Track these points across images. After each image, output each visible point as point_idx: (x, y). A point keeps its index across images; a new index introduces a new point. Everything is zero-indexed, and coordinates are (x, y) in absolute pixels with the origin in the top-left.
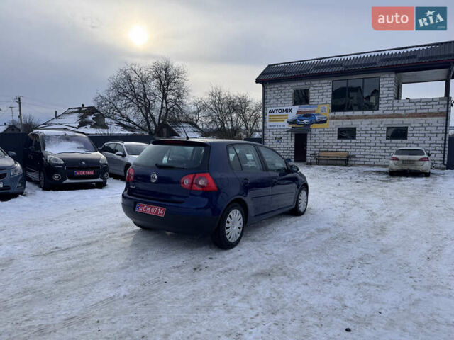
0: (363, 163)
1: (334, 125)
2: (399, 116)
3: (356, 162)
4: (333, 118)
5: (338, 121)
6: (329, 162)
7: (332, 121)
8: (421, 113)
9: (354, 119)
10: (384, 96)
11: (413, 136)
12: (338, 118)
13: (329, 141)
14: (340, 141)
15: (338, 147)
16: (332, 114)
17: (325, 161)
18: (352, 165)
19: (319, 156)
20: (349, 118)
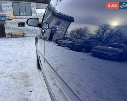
0: (29, 36)
1: (16, 21)
3: (27, 36)
4: (15, 18)
5: (17, 19)
6: (16, 36)
7: (15, 19)
9: (24, 19)
10: (33, 11)
12: (17, 18)
13: (15, 28)
14: (19, 28)
15: (19, 30)
16: (14, 17)
17: (15, 36)
18: (25, 37)
19: (12, 34)
20: (21, 18)
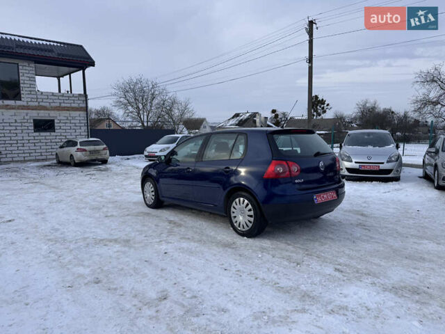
2: (45, 108)
3: (3, 160)
8: (65, 107)
10: (26, 86)
11: (60, 129)
